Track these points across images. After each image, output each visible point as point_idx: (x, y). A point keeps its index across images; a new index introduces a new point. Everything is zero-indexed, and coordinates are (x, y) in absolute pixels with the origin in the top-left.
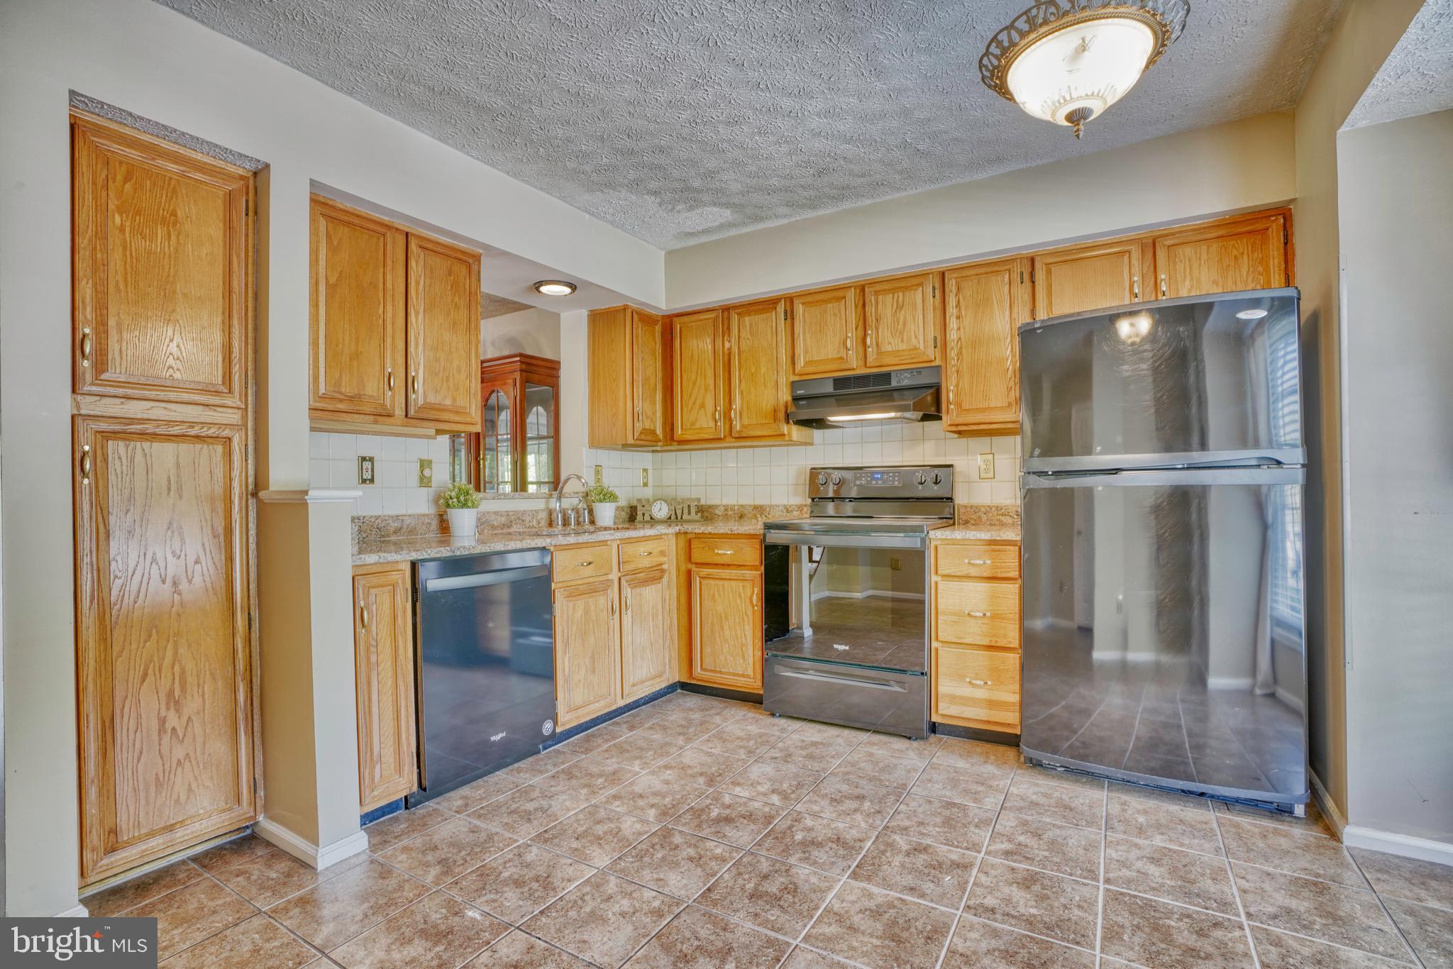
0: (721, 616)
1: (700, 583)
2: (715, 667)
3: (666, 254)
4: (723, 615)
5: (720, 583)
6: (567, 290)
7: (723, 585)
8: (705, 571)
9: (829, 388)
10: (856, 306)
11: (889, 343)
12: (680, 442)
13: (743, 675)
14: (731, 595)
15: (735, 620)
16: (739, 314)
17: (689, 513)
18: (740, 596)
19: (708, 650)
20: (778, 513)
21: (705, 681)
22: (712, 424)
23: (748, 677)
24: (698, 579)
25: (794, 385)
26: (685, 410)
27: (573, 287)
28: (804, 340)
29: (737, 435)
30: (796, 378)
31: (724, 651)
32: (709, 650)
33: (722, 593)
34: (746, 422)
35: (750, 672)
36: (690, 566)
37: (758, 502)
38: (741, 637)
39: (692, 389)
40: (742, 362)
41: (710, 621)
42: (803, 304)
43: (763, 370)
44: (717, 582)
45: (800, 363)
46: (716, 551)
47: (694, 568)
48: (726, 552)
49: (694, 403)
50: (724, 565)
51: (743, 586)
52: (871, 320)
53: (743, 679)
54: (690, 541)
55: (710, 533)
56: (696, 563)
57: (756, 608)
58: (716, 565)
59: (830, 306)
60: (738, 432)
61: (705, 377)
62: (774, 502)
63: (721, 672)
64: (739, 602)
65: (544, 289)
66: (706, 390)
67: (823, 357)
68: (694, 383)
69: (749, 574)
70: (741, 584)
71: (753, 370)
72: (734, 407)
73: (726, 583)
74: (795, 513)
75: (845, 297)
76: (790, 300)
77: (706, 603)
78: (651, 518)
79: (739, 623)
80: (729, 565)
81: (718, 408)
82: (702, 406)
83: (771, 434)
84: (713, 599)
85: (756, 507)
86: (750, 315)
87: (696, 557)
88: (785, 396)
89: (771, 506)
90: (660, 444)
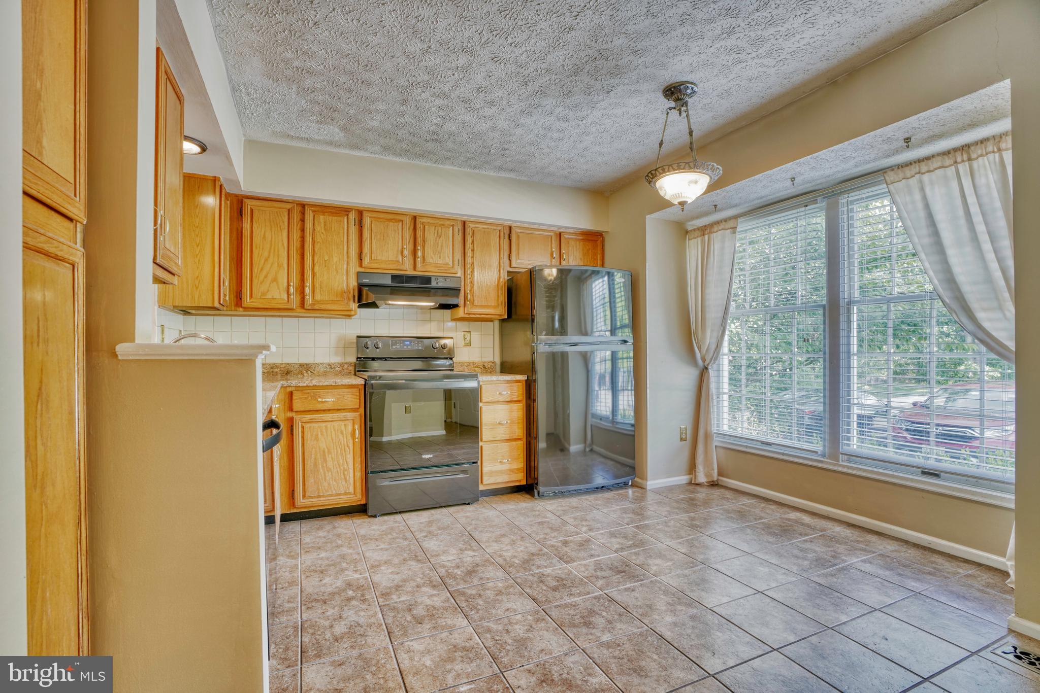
0: (324, 452)
1: (303, 427)
2: (319, 493)
3: (245, 140)
4: (326, 450)
5: (324, 425)
6: (198, 150)
7: (326, 427)
8: (308, 417)
9: (388, 281)
10: (409, 229)
11: (432, 258)
12: (246, 309)
13: (345, 494)
14: (333, 432)
15: (337, 452)
16: (313, 211)
18: (342, 433)
19: (310, 481)
20: (322, 370)
21: (306, 507)
22: (285, 296)
23: (350, 494)
24: (300, 423)
25: (359, 274)
26: (255, 281)
27: (204, 149)
28: (371, 243)
29: (310, 308)
30: (362, 270)
31: (328, 478)
32: (312, 481)
33: (325, 433)
34: (318, 297)
35: (351, 490)
36: (290, 414)
37: (303, 360)
38: (343, 464)
39: (264, 263)
40: (316, 249)
41: (313, 456)
42: (370, 217)
43: (335, 259)
44: (320, 424)
45: (366, 261)
46: (319, 400)
47: (297, 417)
48: (329, 400)
49: (266, 277)
50: (324, 410)
51: (345, 425)
52: (419, 240)
53: (346, 496)
54: (291, 393)
55: (315, 386)
56: (296, 412)
57: (357, 440)
58: (317, 411)
59: (391, 224)
60: (310, 305)
61: (278, 256)
62: (316, 361)
63: (323, 496)
64: (341, 437)
66: (280, 266)
67: (384, 258)
68: (266, 260)
69: (350, 415)
70: (343, 423)
71: (326, 258)
72: (308, 284)
73: (329, 424)
74: (337, 369)
75: (402, 221)
76: (360, 213)
77: (309, 443)
79: (342, 453)
80: (329, 410)
81: (292, 284)
82: (275, 280)
83: (341, 309)
84: (317, 439)
85: (301, 365)
86: (324, 215)
87: (297, 405)
88: (353, 283)
89: (316, 364)
90: (225, 308)
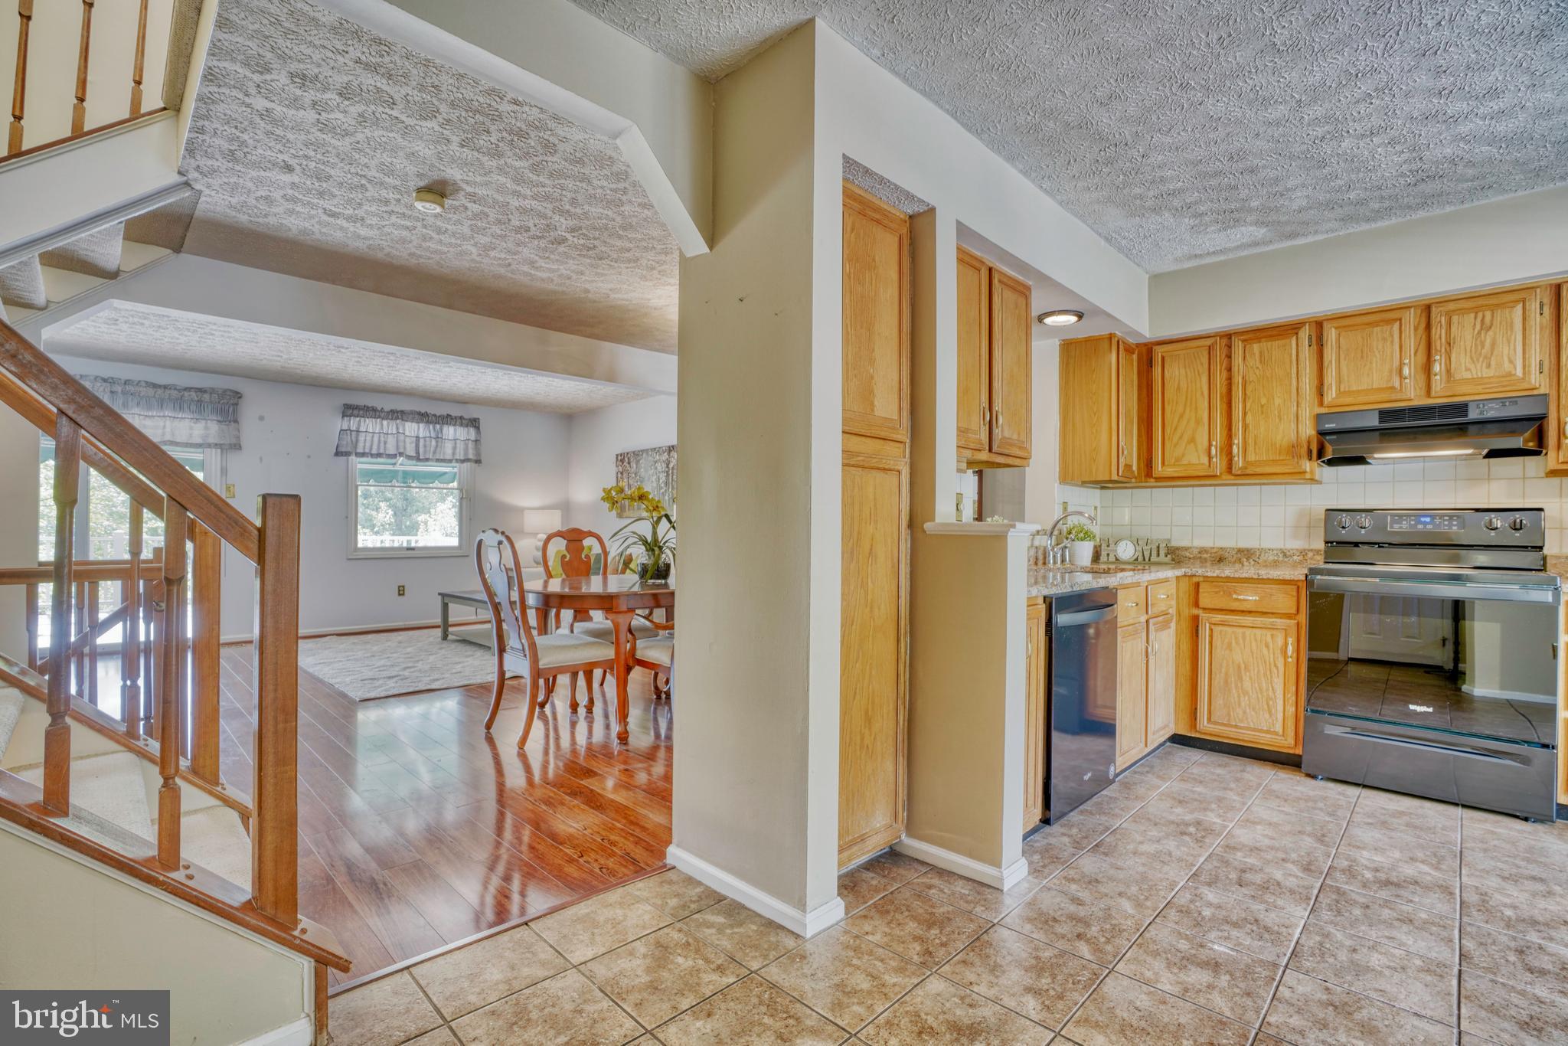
0: (1239, 667)
1: (1211, 630)
2: (1229, 720)
3: (1149, 278)
4: (1243, 666)
5: (1240, 631)
6: (1073, 319)
7: (1244, 633)
8: (1218, 617)
9: (1374, 421)
10: (1416, 329)
11: (1468, 369)
12: (1158, 479)
13: (1268, 732)
14: (1254, 644)
15: (1259, 671)
16: (1243, 341)
17: (1158, 555)
18: (1267, 646)
19: (1218, 702)
20: (1271, 558)
21: (1211, 735)
22: (1205, 460)
23: (1276, 733)
24: (1208, 625)
25: (1319, 417)
26: (1168, 445)
27: (1080, 315)
28: (1339, 368)
29: (1239, 472)
30: (1323, 410)
31: (1243, 704)
32: (1221, 702)
33: (1241, 641)
34: (1251, 457)
35: (1279, 728)
36: (1195, 611)
37: (1242, 545)
38: (1267, 690)
39: (1179, 421)
40: (1248, 393)
41: (1223, 670)
42: (1336, 328)
43: (1277, 401)
44: (1235, 629)
45: (1330, 396)
46: (1235, 596)
47: (1202, 614)
48: (1250, 597)
49: (1181, 437)
50: (1243, 611)
51: (1272, 635)
52: (1439, 343)
53: (1269, 736)
54: (1198, 585)
55: (1228, 577)
56: (1204, 609)
57: (1290, 660)
58: (1232, 611)
59: (1377, 329)
60: (1240, 469)
61: (1196, 408)
62: (1266, 545)
63: (1236, 726)
64: (1265, 651)
65: (1049, 321)
66: (1198, 422)
67: (1364, 386)
68: (1181, 416)
69: (1280, 622)
70: (1269, 633)
71: (1264, 401)
72: (1236, 442)
73: (1248, 632)
74: (1295, 558)
75: (1400, 320)
76: (1319, 325)
77: (1218, 652)
78: (1117, 559)
79: (1265, 674)
80: (1250, 612)
81: (1214, 443)
82: (1192, 440)
83: (1287, 471)
84: (1229, 647)
85: (1240, 551)
86: (1260, 342)
87: (1205, 600)
88: (1308, 430)
89: (1262, 550)
90: (1133, 480)
